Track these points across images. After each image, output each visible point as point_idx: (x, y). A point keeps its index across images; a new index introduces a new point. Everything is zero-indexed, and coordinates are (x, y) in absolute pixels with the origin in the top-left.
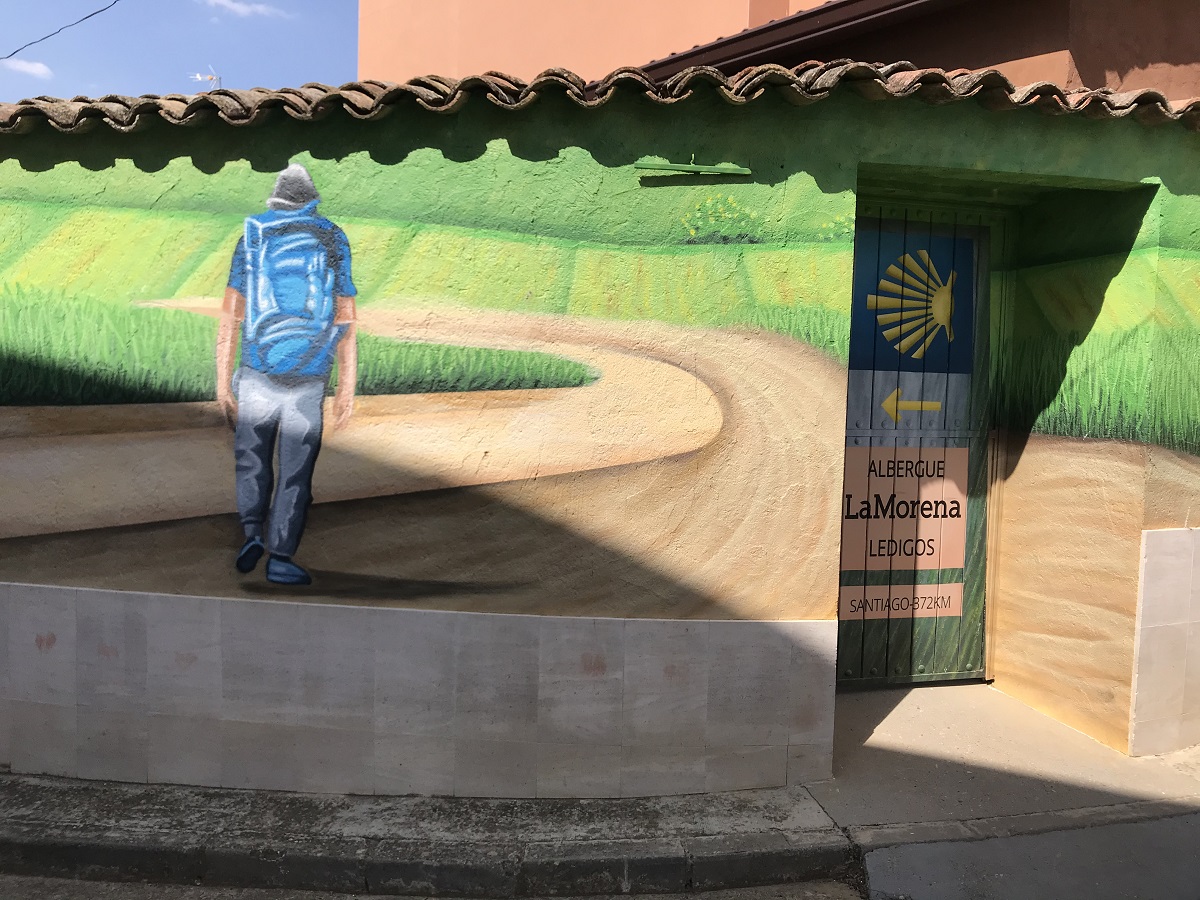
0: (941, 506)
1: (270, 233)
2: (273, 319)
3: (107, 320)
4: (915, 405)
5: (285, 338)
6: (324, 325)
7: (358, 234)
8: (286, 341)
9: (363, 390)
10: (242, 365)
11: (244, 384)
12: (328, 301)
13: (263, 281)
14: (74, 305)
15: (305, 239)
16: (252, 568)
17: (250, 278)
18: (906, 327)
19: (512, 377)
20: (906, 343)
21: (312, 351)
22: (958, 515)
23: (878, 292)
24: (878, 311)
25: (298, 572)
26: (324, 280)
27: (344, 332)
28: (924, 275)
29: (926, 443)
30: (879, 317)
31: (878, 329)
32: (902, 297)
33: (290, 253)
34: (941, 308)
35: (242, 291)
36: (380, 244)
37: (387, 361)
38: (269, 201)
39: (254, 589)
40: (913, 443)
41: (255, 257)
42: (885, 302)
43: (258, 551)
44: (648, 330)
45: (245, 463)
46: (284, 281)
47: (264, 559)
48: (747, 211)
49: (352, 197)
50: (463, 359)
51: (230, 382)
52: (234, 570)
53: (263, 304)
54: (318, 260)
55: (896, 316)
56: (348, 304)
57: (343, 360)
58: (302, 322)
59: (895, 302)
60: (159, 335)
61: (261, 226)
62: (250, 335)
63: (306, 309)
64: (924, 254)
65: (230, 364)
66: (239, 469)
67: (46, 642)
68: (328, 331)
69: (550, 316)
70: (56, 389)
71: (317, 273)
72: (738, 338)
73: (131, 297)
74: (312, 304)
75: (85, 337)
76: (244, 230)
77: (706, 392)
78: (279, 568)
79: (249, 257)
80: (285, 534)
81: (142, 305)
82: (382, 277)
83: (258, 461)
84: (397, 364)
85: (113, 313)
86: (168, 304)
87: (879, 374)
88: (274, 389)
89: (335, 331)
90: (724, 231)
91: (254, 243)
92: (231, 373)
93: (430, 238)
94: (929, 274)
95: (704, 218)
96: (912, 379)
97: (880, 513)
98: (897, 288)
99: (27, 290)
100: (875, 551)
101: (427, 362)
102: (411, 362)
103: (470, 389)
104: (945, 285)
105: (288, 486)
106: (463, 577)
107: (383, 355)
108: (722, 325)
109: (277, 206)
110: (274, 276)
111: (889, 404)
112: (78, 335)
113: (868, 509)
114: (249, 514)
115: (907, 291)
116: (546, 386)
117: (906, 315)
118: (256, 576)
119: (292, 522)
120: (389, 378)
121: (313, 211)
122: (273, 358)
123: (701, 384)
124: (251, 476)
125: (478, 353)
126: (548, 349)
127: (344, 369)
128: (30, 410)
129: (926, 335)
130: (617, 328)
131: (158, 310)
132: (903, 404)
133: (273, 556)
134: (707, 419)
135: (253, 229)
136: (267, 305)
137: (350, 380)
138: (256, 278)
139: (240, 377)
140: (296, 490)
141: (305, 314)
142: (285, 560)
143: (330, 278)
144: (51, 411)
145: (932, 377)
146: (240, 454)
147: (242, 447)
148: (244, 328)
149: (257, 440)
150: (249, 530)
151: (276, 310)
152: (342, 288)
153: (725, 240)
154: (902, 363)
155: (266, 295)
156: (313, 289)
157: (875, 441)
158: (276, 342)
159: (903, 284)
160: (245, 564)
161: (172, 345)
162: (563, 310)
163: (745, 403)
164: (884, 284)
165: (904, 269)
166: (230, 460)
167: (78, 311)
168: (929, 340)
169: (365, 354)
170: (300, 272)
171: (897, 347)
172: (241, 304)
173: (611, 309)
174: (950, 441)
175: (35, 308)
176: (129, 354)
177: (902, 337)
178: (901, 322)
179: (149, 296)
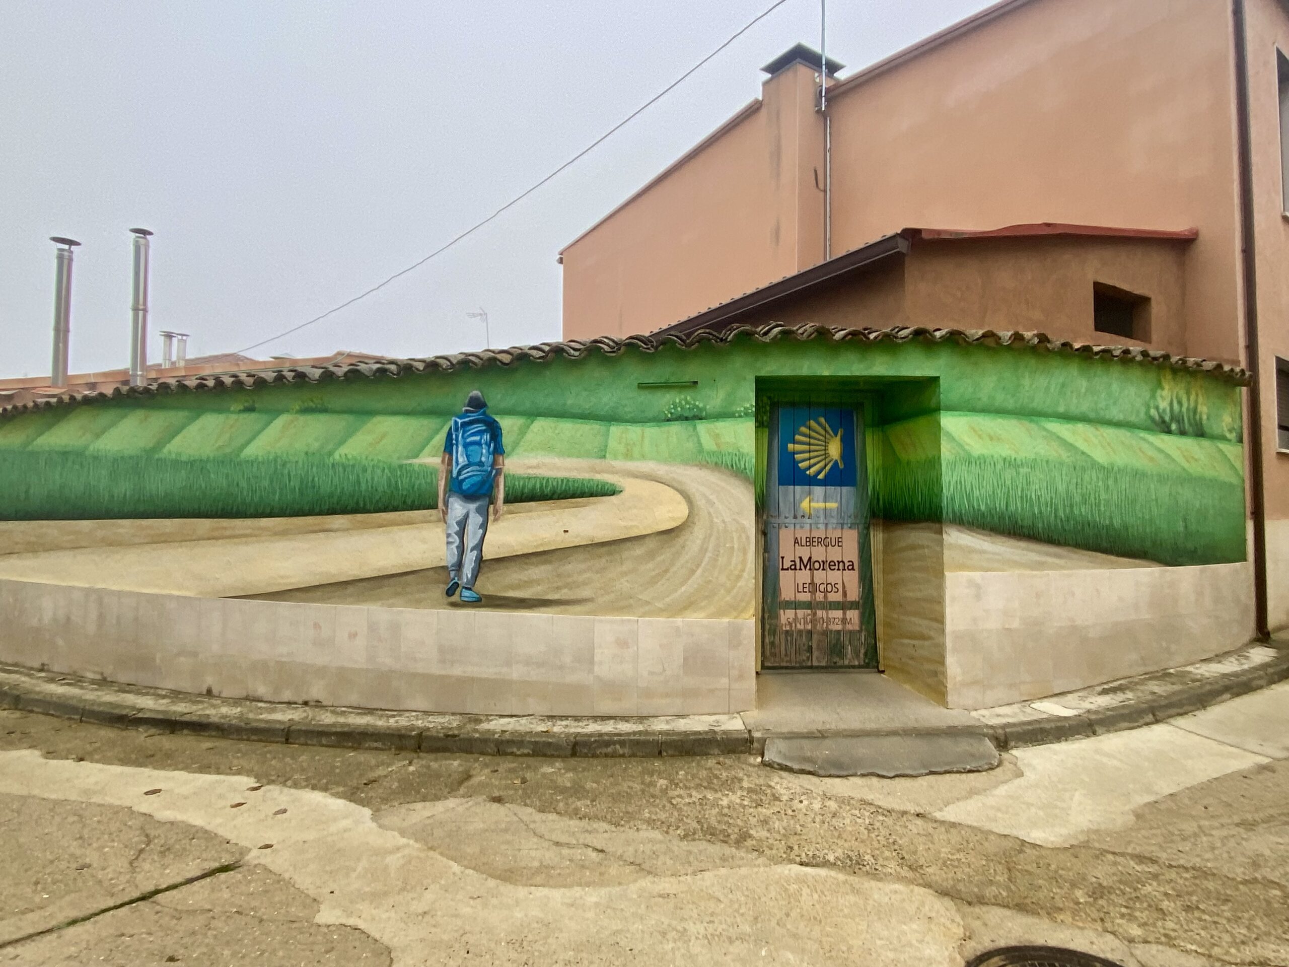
0: (841, 564)
1: (464, 425)
2: (465, 467)
3: (386, 471)
4: (821, 505)
5: (470, 476)
6: (489, 469)
7: (506, 424)
8: (470, 477)
9: (507, 501)
10: (450, 491)
11: (451, 500)
12: (491, 457)
13: (460, 448)
14: (371, 464)
15: (481, 427)
16: (453, 594)
17: (454, 447)
18: (812, 461)
19: (579, 492)
20: (812, 471)
21: (483, 483)
22: (853, 569)
23: (794, 442)
24: (794, 453)
25: (475, 595)
26: (489, 446)
27: (499, 472)
28: (823, 432)
29: (830, 527)
30: (796, 456)
31: (795, 463)
32: (809, 444)
33: (473, 434)
34: (835, 450)
35: (451, 454)
36: (516, 428)
37: (519, 484)
38: (464, 409)
39: (454, 605)
40: (822, 527)
41: (457, 437)
42: (798, 447)
43: (456, 585)
44: (648, 466)
45: (450, 540)
46: (471, 448)
47: (459, 589)
48: (697, 403)
49: (503, 405)
50: (555, 484)
51: (444, 499)
52: (445, 595)
53: (461, 460)
54: (487, 437)
55: (806, 455)
56: (501, 458)
57: (498, 486)
58: (478, 468)
59: (806, 447)
60: (411, 477)
61: (460, 421)
62: (454, 475)
63: (481, 461)
64: (822, 420)
65: (445, 489)
66: (448, 543)
67: (353, 636)
68: (491, 472)
69: (598, 461)
70: (362, 506)
71: (486, 443)
72: (695, 468)
73: (399, 458)
74: (483, 459)
75: (376, 479)
76: (452, 423)
77: (679, 497)
78: (466, 593)
79: (454, 436)
80: (469, 576)
81: (405, 462)
82: (516, 444)
83: (456, 537)
84: (524, 487)
85: (389, 468)
86: (416, 461)
87: (798, 488)
88: (465, 502)
89: (494, 472)
90: (686, 414)
91: (457, 430)
92: (445, 495)
93: (540, 424)
94: (825, 430)
95: (675, 408)
96: (818, 490)
97: (803, 567)
98: (806, 440)
99: (350, 456)
100: (801, 589)
101: (538, 486)
102: (530, 486)
103: (558, 499)
104: (836, 435)
105: (472, 551)
106: (556, 596)
107: (517, 483)
108: (686, 462)
109: (467, 411)
110: (466, 446)
111: (805, 504)
112: (373, 479)
113: (795, 565)
114: (452, 566)
115: (812, 441)
116: (596, 496)
117: (812, 454)
118: (455, 598)
119: (473, 570)
120: (519, 494)
121: (484, 413)
122: (465, 486)
123: (676, 492)
124: (454, 546)
125: (562, 480)
126: (598, 477)
127: (498, 491)
128: (350, 516)
129: (826, 466)
130: (631, 465)
131: (410, 464)
132: (813, 505)
133: (464, 587)
134: (680, 512)
135: (456, 423)
136: (462, 460)
137: (501, 496)
138: (457, 447)
139: (449, 497)
140: (475, 552)
141: (481, 464)
142: (469, 589)
143: (492, 445)
144: (359, 517)
145: (830, 489)
146: (448, 535)
147: (450, 532)
148: (451, 472)
149: (457, 528)
150: (452, 574)
151: (466, 463)
152: (498, 450)
153: (687, 419)
154: (812, 481)
155: (462, 455)
156: (484, 451)
157: (798, 526)
158: (466, 478)
159: (810, 437)
160: (450, 592)
161: (418, 482)
162: (604, 457)
163: (700, 503)
164: (797, 437)
165: (810, 428)
166: (444, 539)
167: (373, 466)
168: (828, 468)
169: (509, 483)
170: (478, 443)
171: (808, 472)
172: (450, 460)
173: (628, 456)
174: (845, 526)
175: (353, 466)
176: (397, 488)
177: (810, 467)
178: (810, 459)
179: (408, 458)
